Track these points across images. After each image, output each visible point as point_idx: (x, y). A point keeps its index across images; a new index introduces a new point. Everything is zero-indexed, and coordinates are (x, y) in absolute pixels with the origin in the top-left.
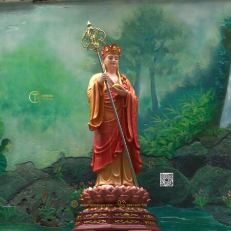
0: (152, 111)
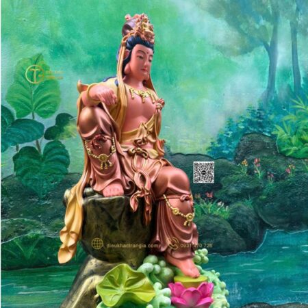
0: (293, 90)
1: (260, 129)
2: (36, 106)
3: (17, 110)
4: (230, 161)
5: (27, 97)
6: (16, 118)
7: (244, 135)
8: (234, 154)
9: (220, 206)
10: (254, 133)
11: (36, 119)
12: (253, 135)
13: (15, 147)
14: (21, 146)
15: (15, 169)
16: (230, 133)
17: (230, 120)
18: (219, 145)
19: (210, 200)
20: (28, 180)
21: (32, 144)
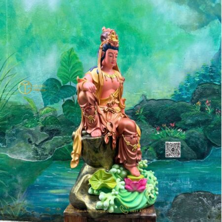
1: (212, 80)
2: (72, 78)
3: (62, 80)
4: (188, 102)
5: (67, 73)
6: (62, 85)
7: (199, 85)
8: (191, 98)
9: (179, 132)
10: (207, 83)
11: (72, 85)
12: (206, 84)
13: (62, 100)
14: (66, 99)
15: (63, 112)
16: (189, 84)
17: (189, 75)
18: (180, 93)
19: (173, 128)
20: (69, 117)
21: (71, 98)
